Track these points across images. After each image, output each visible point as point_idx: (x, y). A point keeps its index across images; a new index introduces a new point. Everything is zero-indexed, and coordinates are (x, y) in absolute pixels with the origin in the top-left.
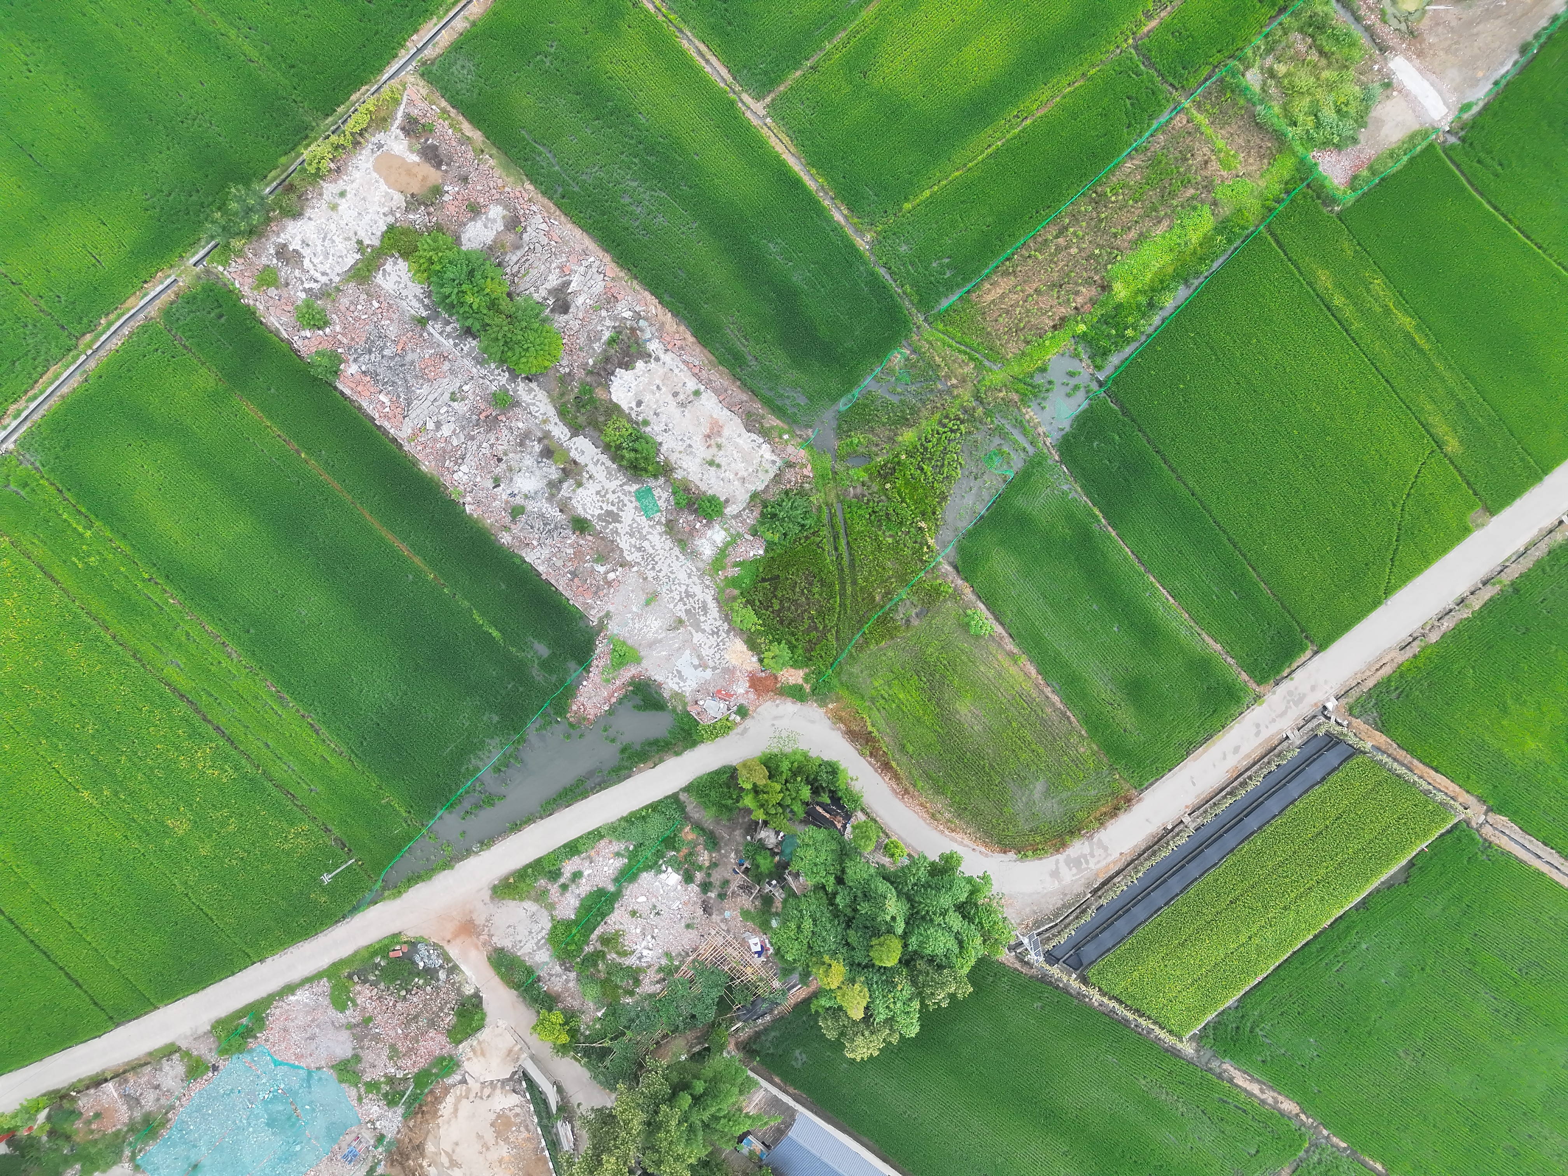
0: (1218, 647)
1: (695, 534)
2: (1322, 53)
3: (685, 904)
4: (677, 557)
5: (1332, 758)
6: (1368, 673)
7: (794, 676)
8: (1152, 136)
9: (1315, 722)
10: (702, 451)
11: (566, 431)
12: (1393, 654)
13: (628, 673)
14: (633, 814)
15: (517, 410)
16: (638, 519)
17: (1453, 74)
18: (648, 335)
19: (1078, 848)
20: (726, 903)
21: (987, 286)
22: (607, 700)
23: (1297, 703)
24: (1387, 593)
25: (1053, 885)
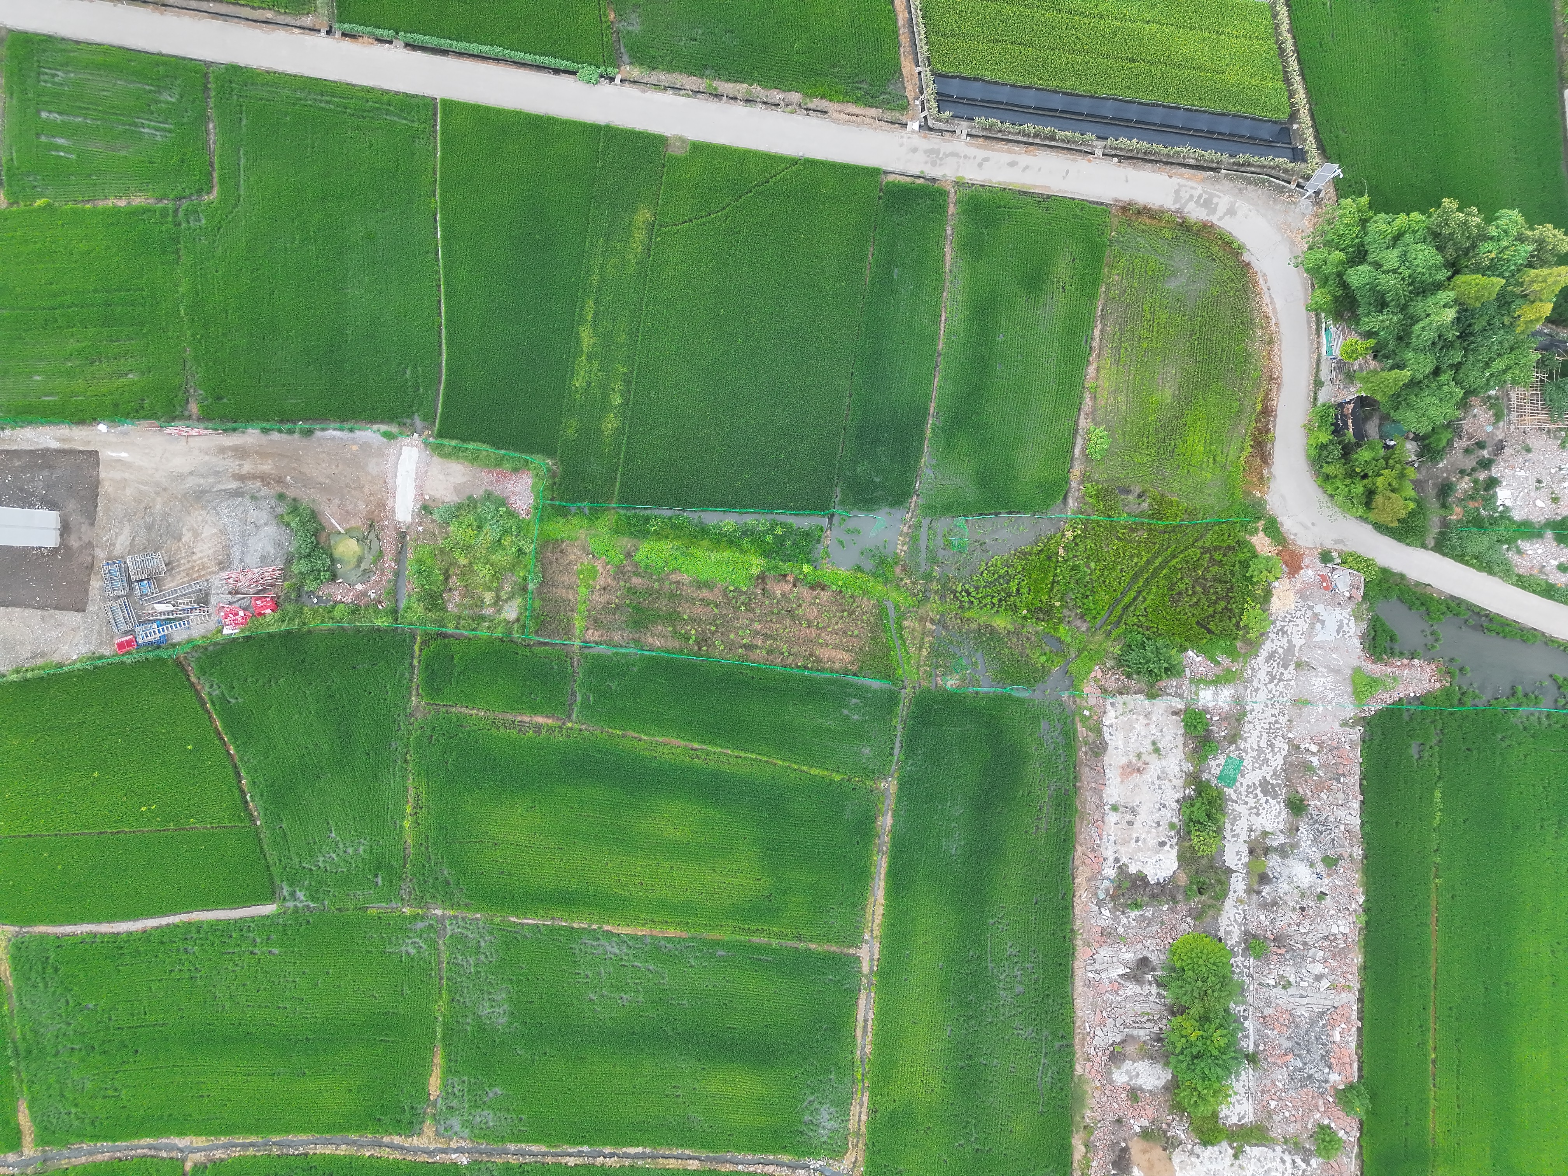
0: (947, 249)
1: (1223, 715)
2: (447, 578)
3: (1513, 467)
4: (1252, 711)
5: (954, 88)
6: (868, 120)
7: (1261, 543)
8: (622, 647)
9: (938, 125)
10: (1155, 766)
11: (1233, 880)
12: (836, 115)
13: (1376, 669)
14: (1480, 569)
15: (1252, 928)
16: (1250, 767)
17: (373, 467)
18: (1107, 883)
19: (1196, 214)
20: (1482, 437)
21: (837, 666)
22: (1410, 666)
23: (937, 152)
24: (794, 162)
25: (1243, 207)
